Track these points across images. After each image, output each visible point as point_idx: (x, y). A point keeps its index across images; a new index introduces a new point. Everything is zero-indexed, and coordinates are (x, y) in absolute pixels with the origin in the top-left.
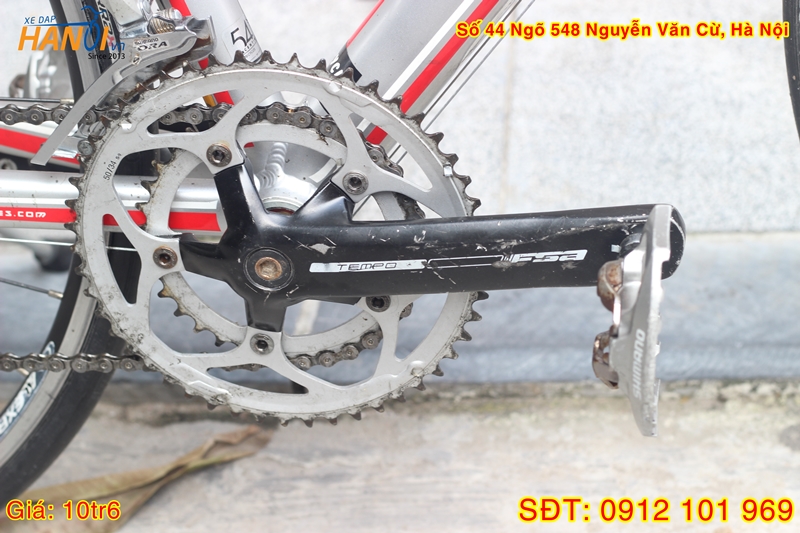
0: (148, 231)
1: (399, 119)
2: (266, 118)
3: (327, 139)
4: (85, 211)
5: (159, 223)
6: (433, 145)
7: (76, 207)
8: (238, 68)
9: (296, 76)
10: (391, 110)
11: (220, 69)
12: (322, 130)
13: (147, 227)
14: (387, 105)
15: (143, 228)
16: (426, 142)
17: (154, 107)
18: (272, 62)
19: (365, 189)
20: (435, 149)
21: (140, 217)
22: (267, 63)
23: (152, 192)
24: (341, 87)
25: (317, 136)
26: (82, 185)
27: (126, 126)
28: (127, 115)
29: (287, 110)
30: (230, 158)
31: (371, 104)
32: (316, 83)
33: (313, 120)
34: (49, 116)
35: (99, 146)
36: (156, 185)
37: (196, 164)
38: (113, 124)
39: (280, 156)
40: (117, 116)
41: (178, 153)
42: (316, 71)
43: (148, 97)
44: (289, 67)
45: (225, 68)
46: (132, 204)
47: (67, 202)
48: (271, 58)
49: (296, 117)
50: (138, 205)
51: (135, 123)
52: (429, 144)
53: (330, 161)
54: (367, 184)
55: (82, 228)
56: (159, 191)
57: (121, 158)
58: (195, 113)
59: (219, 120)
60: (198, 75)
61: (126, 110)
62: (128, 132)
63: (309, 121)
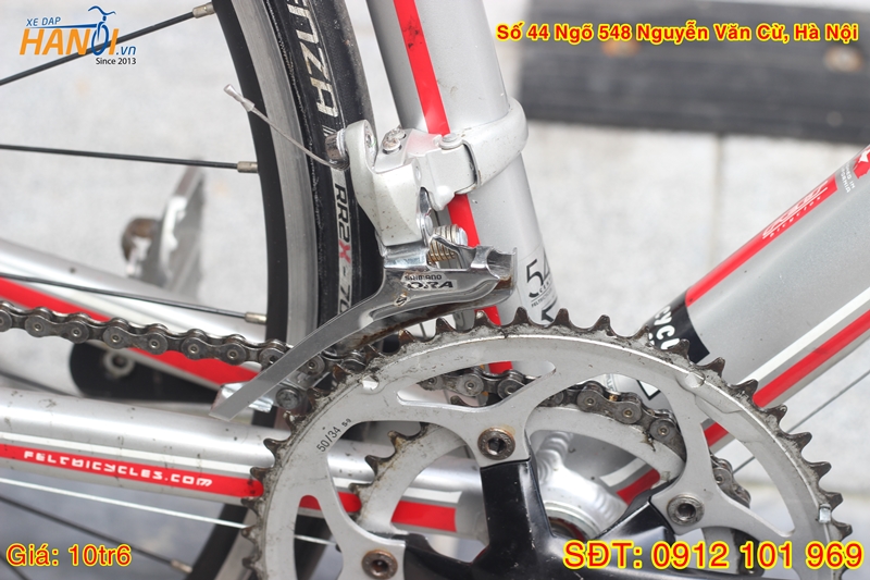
0: (359, 523)
1: (773, 437)
2: (575, 403)
3: (657, 444)
4: (278, 487)
5: (379, 513)
6: (813, 478)
7: (265, 480)
8: (557, 333)
9: (641, 358)
10: (767, 423)
11: (531, 330)
12: (653, 431)
13: (360, 518)
14: (762, 416)
15: (354, 518)
16: (804, 473)
17: (418, 367)
18: (610, 333)
19: (697, 520)
20: (814, 484)
21: (352, 502)
22: (602, 333)
23: (380, 473)
24: (702, 383)
25: (643, 437)
26: (282, 452)
27: (369, 384)
28: (374, 370)
29: (607, 395)
30: (512, 451)
31: (740, 411)
32: (665, 370)
33: (643, 415)
34: (253, 356)
35: (321, 405)
36: (387, 464)
37: (454, 446)
38: (350, 379)
39: (561, 441)
40: (360, 368)
41: (430, 430)
42: (671, 355)
43: (413, 351)
44: (634, 344)
45: (537, 330)
46: (344, 483)
47: (252, 471)
48: (609, 328)
49: (619, 409)
50: (353, 486)
51: (383, 383)
52: (807, 476)
53: (636, 461)
54: (702, 514)
55: (268, 509)
56: (389, 473)
57: (350, 425)
58: (473, 380)
59: (506, 396)
60: (496, 334)
61: (375, 363)
62: (370, 393)
63: (638, 416)
